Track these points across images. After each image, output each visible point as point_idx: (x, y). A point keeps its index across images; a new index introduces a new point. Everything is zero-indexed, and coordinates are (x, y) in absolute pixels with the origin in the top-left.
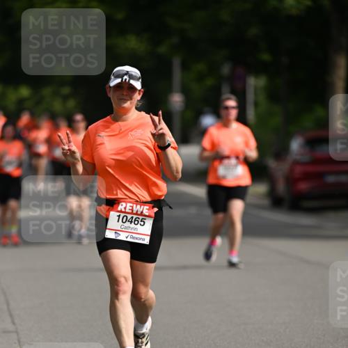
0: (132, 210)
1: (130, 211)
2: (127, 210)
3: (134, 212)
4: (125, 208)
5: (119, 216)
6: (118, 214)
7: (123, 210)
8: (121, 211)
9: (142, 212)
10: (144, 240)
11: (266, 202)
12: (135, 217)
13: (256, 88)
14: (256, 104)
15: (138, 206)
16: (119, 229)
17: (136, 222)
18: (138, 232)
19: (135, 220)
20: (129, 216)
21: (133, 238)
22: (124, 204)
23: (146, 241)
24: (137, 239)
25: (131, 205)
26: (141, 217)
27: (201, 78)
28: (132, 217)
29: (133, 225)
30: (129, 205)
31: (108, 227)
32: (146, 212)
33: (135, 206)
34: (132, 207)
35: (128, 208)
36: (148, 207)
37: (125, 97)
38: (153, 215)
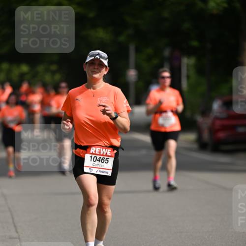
0: (100, 152)
1: (99, 153)
2: (97, 153)
3: (102, 154)
4: (95, 151)
5: (91, 157)
6: (91, 155)
7: (94, 152)
8: (92, 154)
9: (106, 154)
10: (107, 173)
11: (195, 146)
12: (102, 157)
13: (188, 65)
14: (188, 77)
15: (104, 150)
16: (92, 166)
17: (103, 161)
18: (104, 168)
19: (102, 160)
20: (98, 157)
21: (101, 172)
22: (94, 148)
23: (109, 173)
24: (103, 172)
25: (99, 149)
26: (106, 157)
27: (149, 59)
28: (100, 158)
29: (100, 163)
30: (98, 149)
31: (85, 165)
32: (109, 154)
33: (101, 149)
34: (100, 150)
35: (97, 151)
36: (110, 150)
37: (96, 70)
38: (114, 155)
